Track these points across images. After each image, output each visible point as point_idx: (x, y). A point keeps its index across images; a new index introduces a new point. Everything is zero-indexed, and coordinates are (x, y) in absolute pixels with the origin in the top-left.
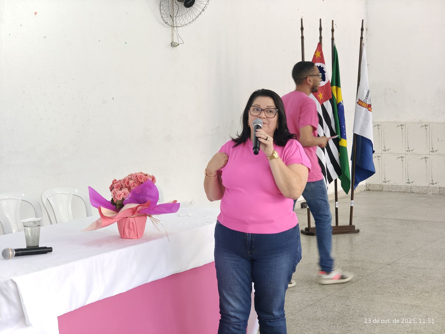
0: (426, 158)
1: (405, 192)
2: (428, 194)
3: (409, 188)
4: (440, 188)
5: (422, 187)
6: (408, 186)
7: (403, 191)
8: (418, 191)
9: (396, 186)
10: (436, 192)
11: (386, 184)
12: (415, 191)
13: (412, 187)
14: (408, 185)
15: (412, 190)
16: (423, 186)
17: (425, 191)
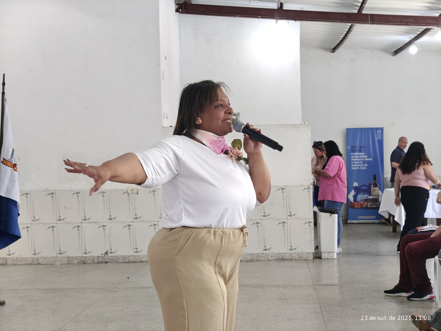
0: (53, 227)
1: (31, 264)
2: (57, 265)
3: (35, 259)
4: (68, 257)
5: (49, 258)
6: (34, 258)
7: (29, 263)
8: (45, 262)
9: (22, 258)
10: (64, 262)
11: (10, 257)
12: (42, 262)
13: (39, 258)
14: (34, 256)
15: (38, 262)
16: (51, 256)
17: (53, 262)
